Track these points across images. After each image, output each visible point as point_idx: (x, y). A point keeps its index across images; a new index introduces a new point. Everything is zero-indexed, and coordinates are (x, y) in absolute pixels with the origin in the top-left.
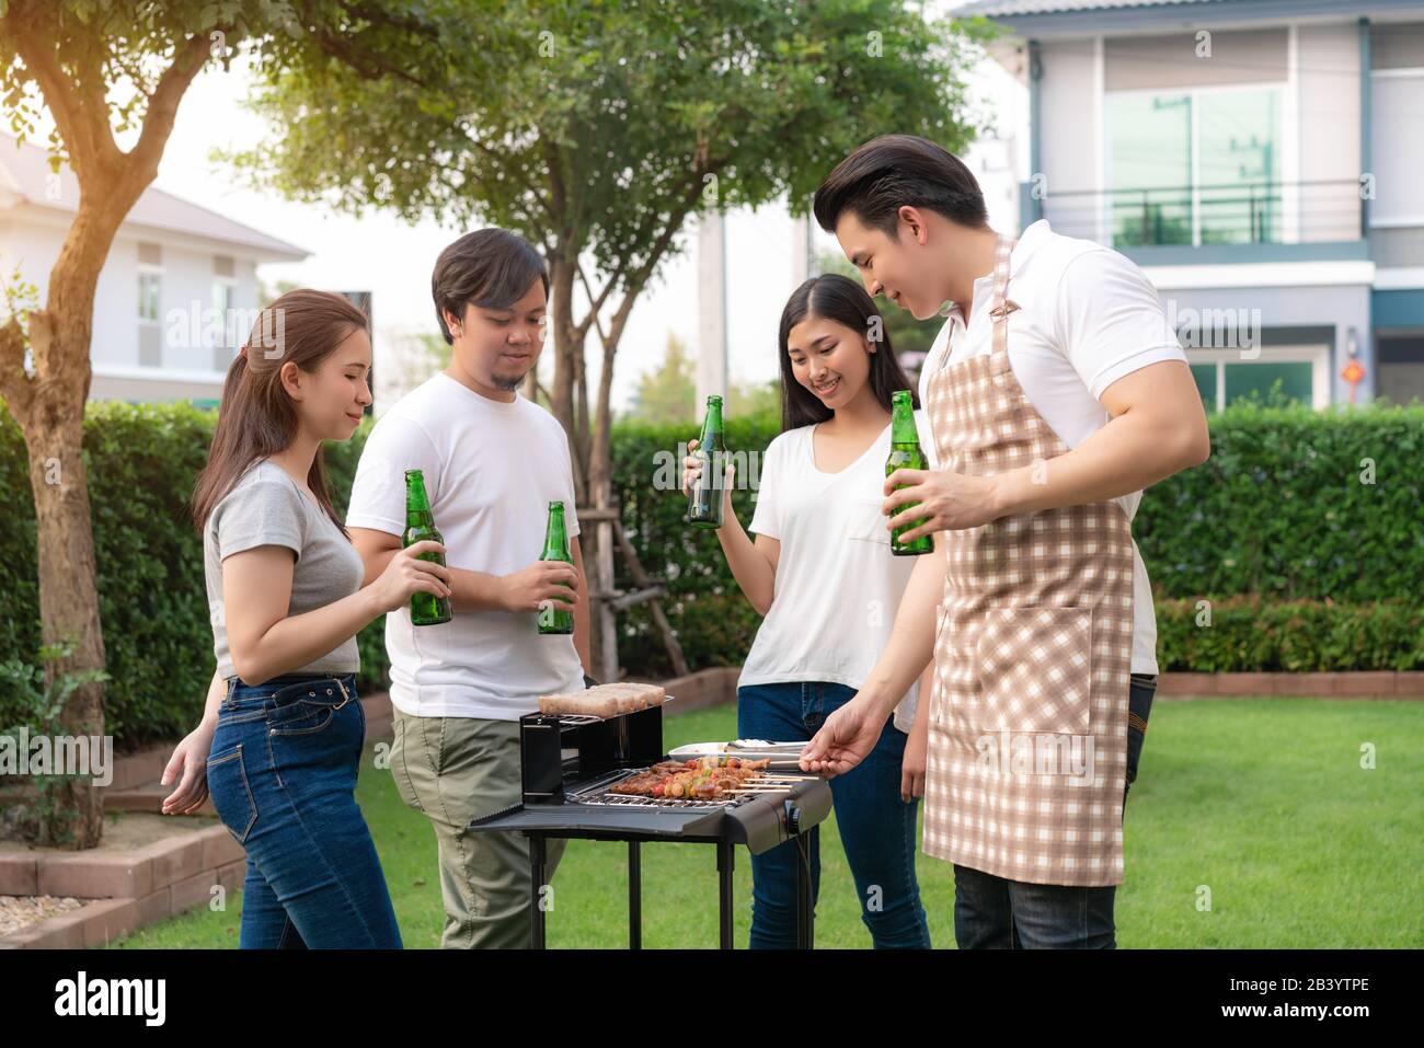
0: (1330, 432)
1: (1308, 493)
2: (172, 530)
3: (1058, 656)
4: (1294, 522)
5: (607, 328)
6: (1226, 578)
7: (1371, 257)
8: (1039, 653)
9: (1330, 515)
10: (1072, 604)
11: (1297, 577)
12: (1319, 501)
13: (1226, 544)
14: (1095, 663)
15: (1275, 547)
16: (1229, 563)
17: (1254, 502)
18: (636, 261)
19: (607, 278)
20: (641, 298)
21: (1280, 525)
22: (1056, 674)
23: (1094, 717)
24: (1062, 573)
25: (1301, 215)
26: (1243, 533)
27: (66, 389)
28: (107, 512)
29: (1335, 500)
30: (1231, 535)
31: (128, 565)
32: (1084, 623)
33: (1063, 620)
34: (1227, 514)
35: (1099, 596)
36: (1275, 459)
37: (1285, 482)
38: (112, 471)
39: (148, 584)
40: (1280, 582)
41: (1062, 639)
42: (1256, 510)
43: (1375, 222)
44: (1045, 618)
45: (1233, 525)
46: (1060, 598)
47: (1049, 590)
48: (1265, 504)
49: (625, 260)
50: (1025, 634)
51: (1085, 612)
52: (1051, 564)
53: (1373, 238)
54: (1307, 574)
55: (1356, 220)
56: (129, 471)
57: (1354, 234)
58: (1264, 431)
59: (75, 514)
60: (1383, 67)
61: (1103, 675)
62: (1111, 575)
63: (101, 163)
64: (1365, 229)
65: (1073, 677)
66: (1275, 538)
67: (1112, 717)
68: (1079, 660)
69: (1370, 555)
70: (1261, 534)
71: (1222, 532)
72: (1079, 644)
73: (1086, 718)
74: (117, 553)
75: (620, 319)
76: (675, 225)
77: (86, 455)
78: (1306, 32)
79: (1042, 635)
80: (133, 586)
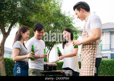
0: (109, 61)
1: (107, 66)
2: (12, 68)
3: (88, 57)
4: (106, 69)
5: (48, 53)
6: (100, 74)
7: (111, 51)
8: (86, 57)
9: (109, 68)
10: (89, 51)
11: (106, 73)
12: (108, 67)
13: (100, 71)
14: (91, 57)
15: (104, 71)
16: (101, 72)
17: (102, 67)
18: (51, 48)
19: (48, 49)
20: (51, 51)
21: (105, 69)
22: (87, 59)
23: (91, 63)
24: (88, 48)
25: (105, 47)
26: (102, 70)
27: (2, 53)
28: (6, 66)
29: (109, 67)
30: (101, 70)
31: (8, 71)
32: (90, 53)
33: (88, 53)
34: (100, 68)
35: (92, 50)
36: (104, 64)
37: (105, 66)
38: (7, 63)
39: (10, 73)
40: (105, 74)
41: (88, 55)
42: (103, 68)
43: (111, 48)
44: (87, 53)
45: (101, 69)
46: (88, 51)
47: (87, 50)
48: (103, 67)
49: (50, 48)
50: (85, 55)
51: (90, 52)
52: (87, 47)
53: (111, 49)
54: (107, 73)
55: (109, 48)
56: (8, 63)
57: (109, 49)
58: (103, 61)
59: (3, 64)
60: (112, 35)
61: (92, 58)
62: (94, 48)
63: (5, 33)
64: (110, 48)
65: (89, 59)
66: (104, 70)
67: (93, 63)
68: (90, 57)
69: (112, 71)
70: (103, 70)
71: (100, 70)
72: (90, 55)
73: (90, 63)
74: (7, 70)
75: (49, 53)
76: (54, 45)
77: (4, 61)
78: (105, 32)
79: (86, 55)
80: (9, 73)
